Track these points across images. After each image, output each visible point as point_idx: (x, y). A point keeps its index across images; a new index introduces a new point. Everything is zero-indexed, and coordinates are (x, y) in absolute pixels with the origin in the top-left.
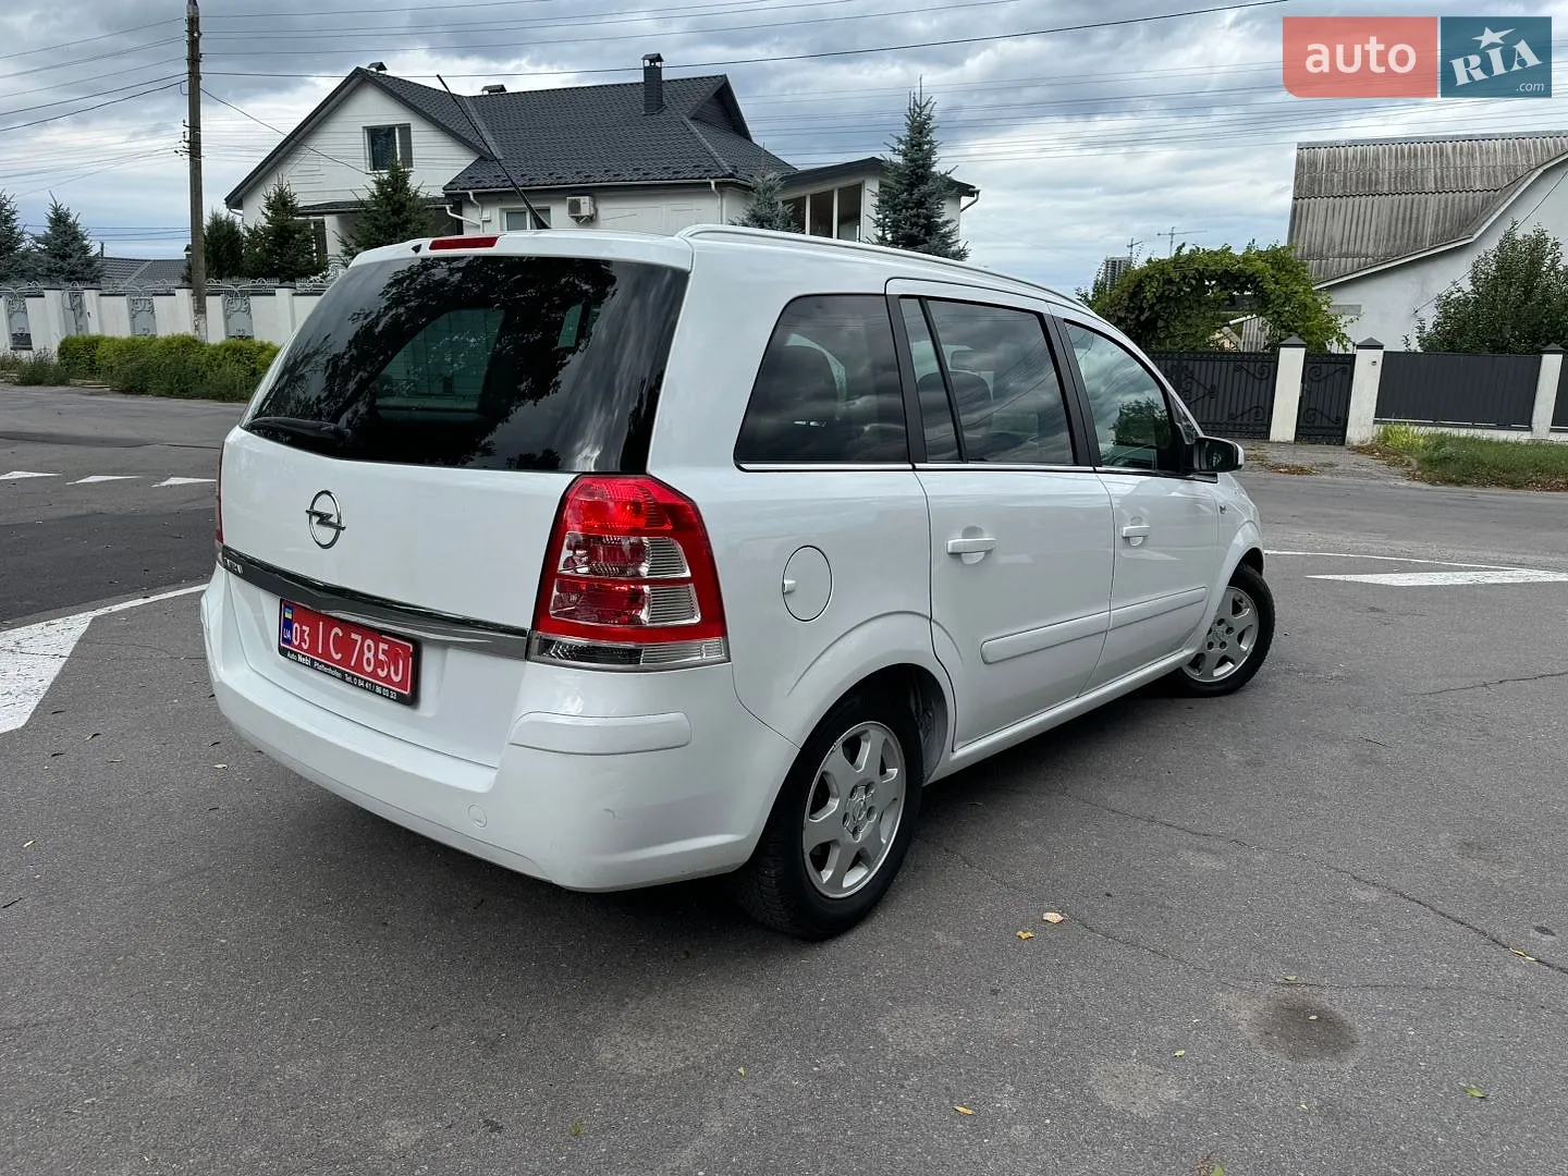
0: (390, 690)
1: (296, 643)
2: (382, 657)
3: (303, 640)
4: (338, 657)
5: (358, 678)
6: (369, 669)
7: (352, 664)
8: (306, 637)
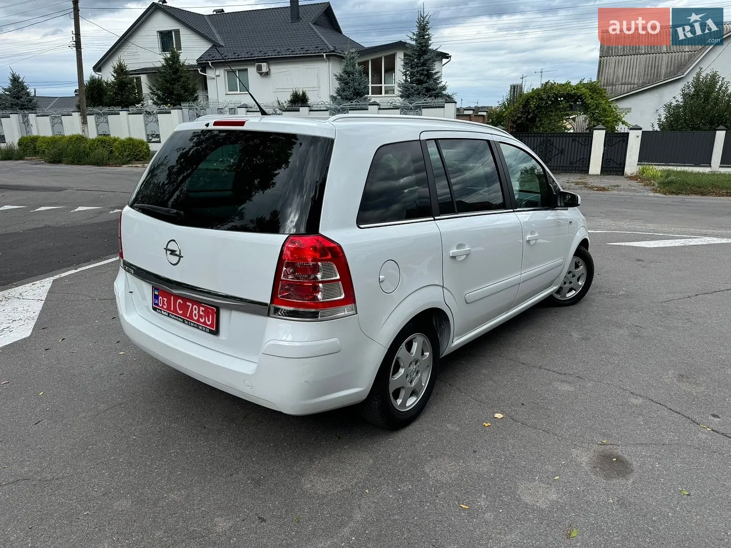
0: (206, 328)
1: (161, 305)
2: (201, 313)
3: (164, 304)
4: (181, 312)
5: (191, 322)
6: (196, 318)
7: (188, 316)
8: (165, 303)
